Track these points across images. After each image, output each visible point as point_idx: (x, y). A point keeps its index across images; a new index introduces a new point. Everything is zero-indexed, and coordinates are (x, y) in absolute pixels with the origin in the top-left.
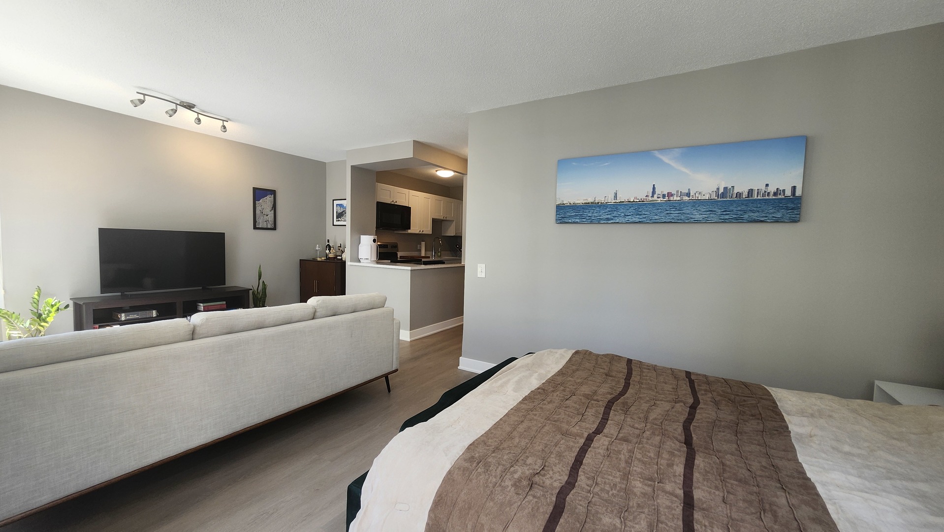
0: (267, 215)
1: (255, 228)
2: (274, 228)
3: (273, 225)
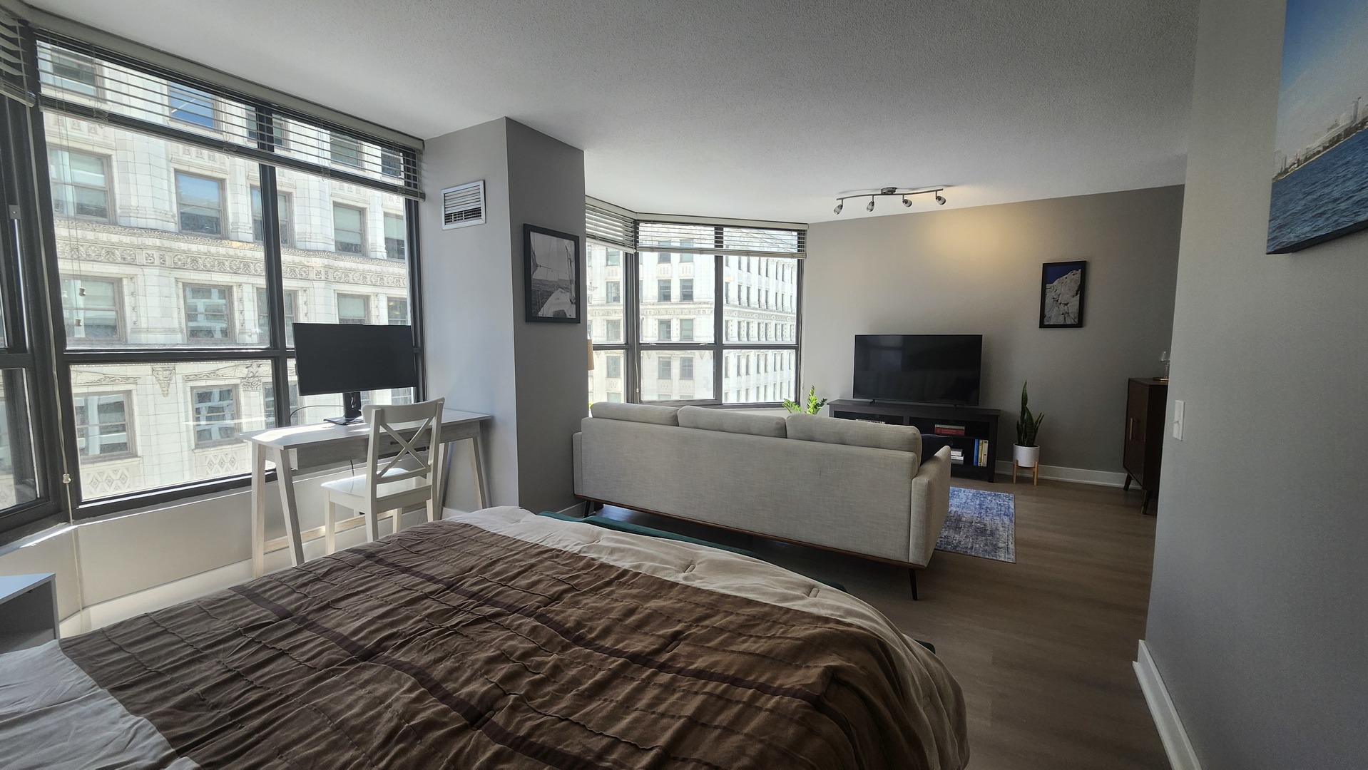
0: (1067, 304)
1: (1042, 325)
2: (1080, 324)
3: (1076, 320)
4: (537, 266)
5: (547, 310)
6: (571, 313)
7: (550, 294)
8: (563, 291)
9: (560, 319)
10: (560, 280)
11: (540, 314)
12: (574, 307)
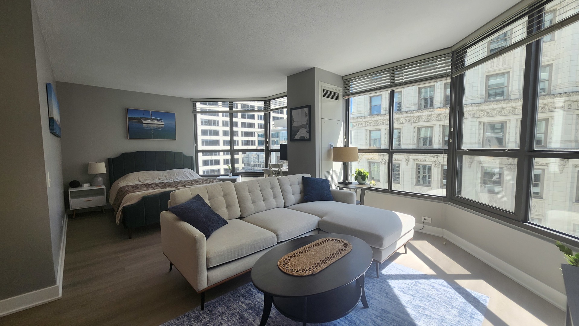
4: (294, 121)
5: (297, 137)
6: (307, 136)
7: (298, 131)
8: (304, 129)
9: (302, 139)
10: (302, 124)
11: (295, 138)
12: (308, 134)
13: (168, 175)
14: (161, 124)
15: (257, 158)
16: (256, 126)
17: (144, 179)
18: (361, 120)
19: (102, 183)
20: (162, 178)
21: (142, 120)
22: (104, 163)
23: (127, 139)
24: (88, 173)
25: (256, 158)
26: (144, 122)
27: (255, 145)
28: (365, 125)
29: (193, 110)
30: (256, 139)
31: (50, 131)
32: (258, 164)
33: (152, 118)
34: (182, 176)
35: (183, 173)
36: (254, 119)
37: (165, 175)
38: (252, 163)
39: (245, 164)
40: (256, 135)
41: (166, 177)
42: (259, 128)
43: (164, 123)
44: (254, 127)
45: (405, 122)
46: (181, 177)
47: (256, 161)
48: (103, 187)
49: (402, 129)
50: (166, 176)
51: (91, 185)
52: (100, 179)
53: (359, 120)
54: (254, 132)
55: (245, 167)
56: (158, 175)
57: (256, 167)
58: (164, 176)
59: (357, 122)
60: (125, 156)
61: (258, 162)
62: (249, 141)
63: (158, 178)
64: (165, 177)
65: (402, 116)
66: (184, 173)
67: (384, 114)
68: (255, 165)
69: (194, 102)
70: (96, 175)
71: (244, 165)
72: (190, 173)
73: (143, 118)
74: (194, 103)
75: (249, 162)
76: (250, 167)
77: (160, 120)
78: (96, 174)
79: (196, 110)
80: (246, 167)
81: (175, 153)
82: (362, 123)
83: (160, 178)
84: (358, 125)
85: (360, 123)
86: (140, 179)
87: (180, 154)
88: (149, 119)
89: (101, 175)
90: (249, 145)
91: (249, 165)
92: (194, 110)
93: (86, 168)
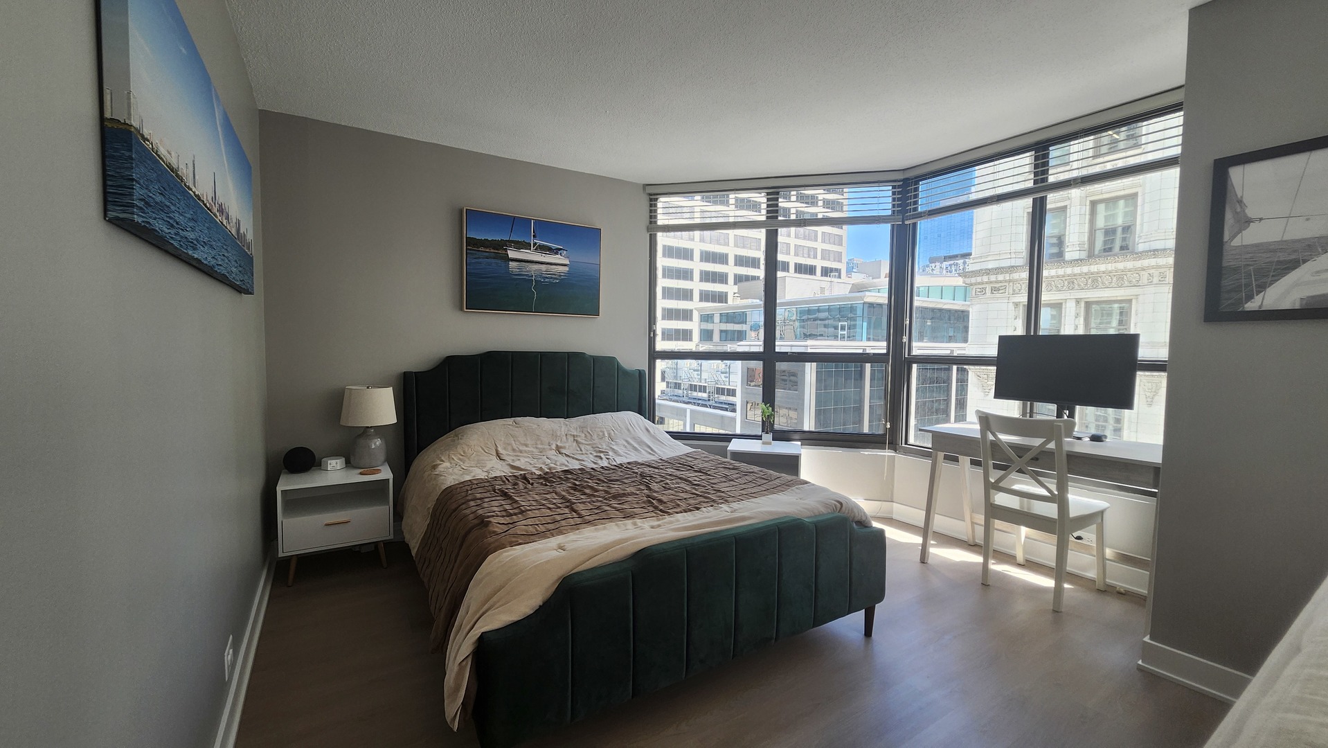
4: (1249, 222)
13: (583, 435)
14: (558, 263)
15: (697, 370)
16: (696, 296)
17: (514, 450)
18: (1000, 277)
19: (381, 456)
20: (567, 445)
21: (506, 250)
22: (391, 389)
23: (461, 309)
24: (343, 423)
25: (694, 371)
26: (512, 254)
27: (691, 340)
28: (1011, 292)
29: (648, 222)
30: (694, 326)
31: (105, 211)
32: (700, 384)
33: (535, 244)
34: (627, 441)
35: (628, 430)
36: (692, 279)
37: (574, 436)
38: (685, 384)
39: (668, 383)
40: (696, 316)
41: (577, 441)
42: (701, 300)
43: (567, 262)
44: (691, 299)
45: (1145, 281)
46: (625, 443)
47: (696, 376)
48: (386, 474)
49: (1133, 301)
50: (579, 439)
51: (349, 464)
52: (377, 443)
53: (993, 278)
54: (691, 311)
55: (669, 389)
56: (554, 436)
57: (723, 394)
58: (571, 439)
59: (987, 283)
60: (453, 367)
61: (700, 380)
62: (677, 331)
63: (554, 447)
64: (575, 444)
65: (1138, 264)
66: (630, 428)
67: (1075, 260)
68: (693, 388)
69: (652, 193)
70: (365, 432)
71: (667, 387)
72: (647, 430)
73: (509, 241)
74: (651, 200)
75: (679, 379)
76: (680, 392)
77: (556, 252)
78: (368, 427)
79: (656, 222)
80: (672, 389)
81: (596, 359)
82: (1000, 284)
83: (561, 447)
84: (988, 290)
85: (997, 285)
86: (499, 449)
87: (608, 364)
88: (527, 246)
89: (381, 431)
90: (677, 339)
91: (677, 386)
92: (651, 223)
93: (336, 403)
